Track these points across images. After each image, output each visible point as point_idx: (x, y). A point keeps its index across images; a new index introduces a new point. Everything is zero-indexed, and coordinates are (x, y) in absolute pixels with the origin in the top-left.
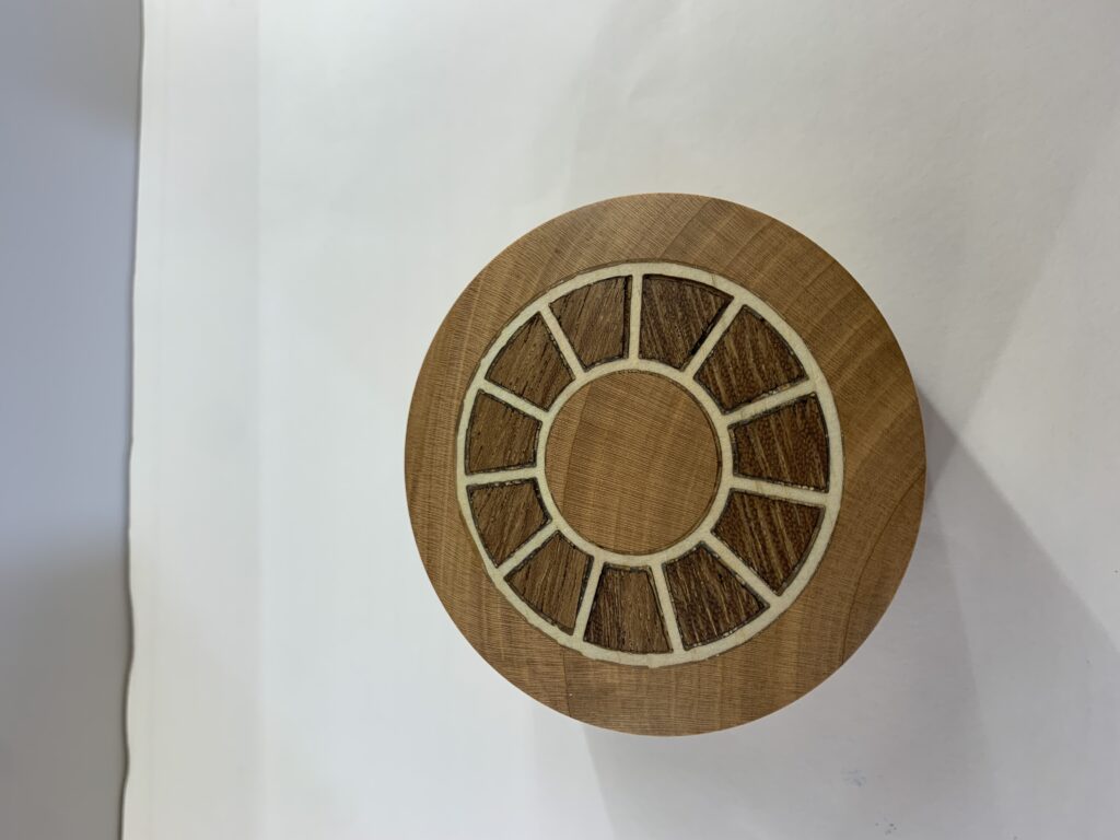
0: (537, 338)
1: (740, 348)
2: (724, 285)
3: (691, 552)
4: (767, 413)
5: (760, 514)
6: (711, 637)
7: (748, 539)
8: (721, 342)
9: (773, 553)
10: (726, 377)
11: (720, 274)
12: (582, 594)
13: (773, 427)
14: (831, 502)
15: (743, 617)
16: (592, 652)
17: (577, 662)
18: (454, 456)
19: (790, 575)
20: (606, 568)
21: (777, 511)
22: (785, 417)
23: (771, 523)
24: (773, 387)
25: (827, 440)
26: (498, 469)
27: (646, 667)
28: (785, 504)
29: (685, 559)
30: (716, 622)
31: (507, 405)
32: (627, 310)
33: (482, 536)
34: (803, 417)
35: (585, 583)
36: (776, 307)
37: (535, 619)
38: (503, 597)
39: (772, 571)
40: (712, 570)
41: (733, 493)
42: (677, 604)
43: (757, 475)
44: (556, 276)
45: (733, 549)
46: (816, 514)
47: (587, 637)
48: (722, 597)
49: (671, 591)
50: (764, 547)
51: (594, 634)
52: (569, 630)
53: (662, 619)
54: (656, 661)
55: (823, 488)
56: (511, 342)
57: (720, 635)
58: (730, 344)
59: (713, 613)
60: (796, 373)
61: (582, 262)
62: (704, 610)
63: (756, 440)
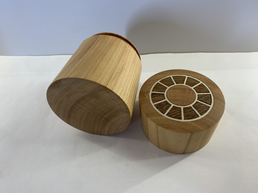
0: (196, 82)
1: (203, 107)
2: (212, 104)
3: (169, 104)
4: (194, 111)
5: (178, 112)
6: (157, 108)
7: (174, 110)
8: (203, 104)
9: (172, 114)
10: (198, 105)
11: (214, 104)
12: (159, 92)
13: (192, 112)
14: (183, 120)
15: (161, 111)
16: (150, 94)
17: (148, 92)
18: (174, 75)
19: (170, 116)
20: (164, 94)
21: (179, 114)
22: (194, 113)
24: (198, 111)
25: (192, 119)
26: (174, 80)
27: (150, 101)
28: (181, 114)
30: (160, 108)
31: (185, 80)
32: (204, 92)
33: (163, 79)
34: (195, 115)
36: (211, 111)
37: (153, 87)
38: (155, 83)
39: (170, 114)
40: (167, 107)
41: (181, 108)
42: (161, 103)
43: (184, 111)
44: (207, 84)
45: (172, 109)
46: (181, 118)
47: (152, 93)
48: (164, 108)
49: (163, 102)
52: (153, 91)
53: (158, 101)
55: (185, 119)
56: (194, 79)
60: (202, 114)
61: (210, 87)
62: (161, 106)
63: (189, 110)
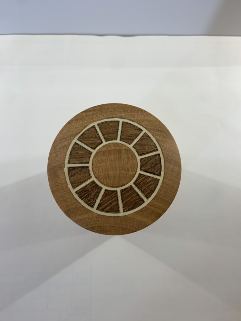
0: (137, 132)
1: (150, 182)
2: (162, 173)
3: (99, 186)
4: (137, 193)
5: (113, 199)
6: (80, 197)
7: (107, 198)
8: (150, 177)
9: (105, 205)
10: (142, 181)
11: (165, 172)
12: (79, 163)
13: (134, 195)
14: (122, 214)
15: (88, 203)
16: (66, 170)
17: (62, 167)
18: (101, 120)
19: (102, 210)
20: (88, 167)
21: (115, 202)
22: (137, 197)
23: (112, 202)
24: (143, 192)
25: (135, 208)
26: (102, 132)
27: (67, 184)
28: (118, 204)
29: (97, 185)
31: (118, 130)
32: (150, 152)
33: (84, 133)
34: (139, 201)
35: (82, 163)
36: (161, 187)
37: (68, 153)
38: (71, 143)
39: (101, 206)
40: (97, 192)
41: (116, 191)
42: (85, 187)
43: (122, 196)
44: (153, 132)
45: (103, 195)
46: (118, 211)
47: (69, 168)
48: (91, 197)
49: (88, 184)
50: (106, 202)
51: (70, 169)
52: (69, 163)
53: (81, 184)
54: (70, 186)
55: (124, 211)
56: (133, 126)
57: (82, 199)
58: (150, 179)
59: (86, 196)
60: (148, 196)
61: (158, 137)
62: (86, 193)
63: (130, 192)
